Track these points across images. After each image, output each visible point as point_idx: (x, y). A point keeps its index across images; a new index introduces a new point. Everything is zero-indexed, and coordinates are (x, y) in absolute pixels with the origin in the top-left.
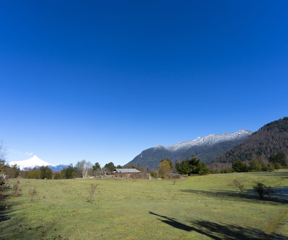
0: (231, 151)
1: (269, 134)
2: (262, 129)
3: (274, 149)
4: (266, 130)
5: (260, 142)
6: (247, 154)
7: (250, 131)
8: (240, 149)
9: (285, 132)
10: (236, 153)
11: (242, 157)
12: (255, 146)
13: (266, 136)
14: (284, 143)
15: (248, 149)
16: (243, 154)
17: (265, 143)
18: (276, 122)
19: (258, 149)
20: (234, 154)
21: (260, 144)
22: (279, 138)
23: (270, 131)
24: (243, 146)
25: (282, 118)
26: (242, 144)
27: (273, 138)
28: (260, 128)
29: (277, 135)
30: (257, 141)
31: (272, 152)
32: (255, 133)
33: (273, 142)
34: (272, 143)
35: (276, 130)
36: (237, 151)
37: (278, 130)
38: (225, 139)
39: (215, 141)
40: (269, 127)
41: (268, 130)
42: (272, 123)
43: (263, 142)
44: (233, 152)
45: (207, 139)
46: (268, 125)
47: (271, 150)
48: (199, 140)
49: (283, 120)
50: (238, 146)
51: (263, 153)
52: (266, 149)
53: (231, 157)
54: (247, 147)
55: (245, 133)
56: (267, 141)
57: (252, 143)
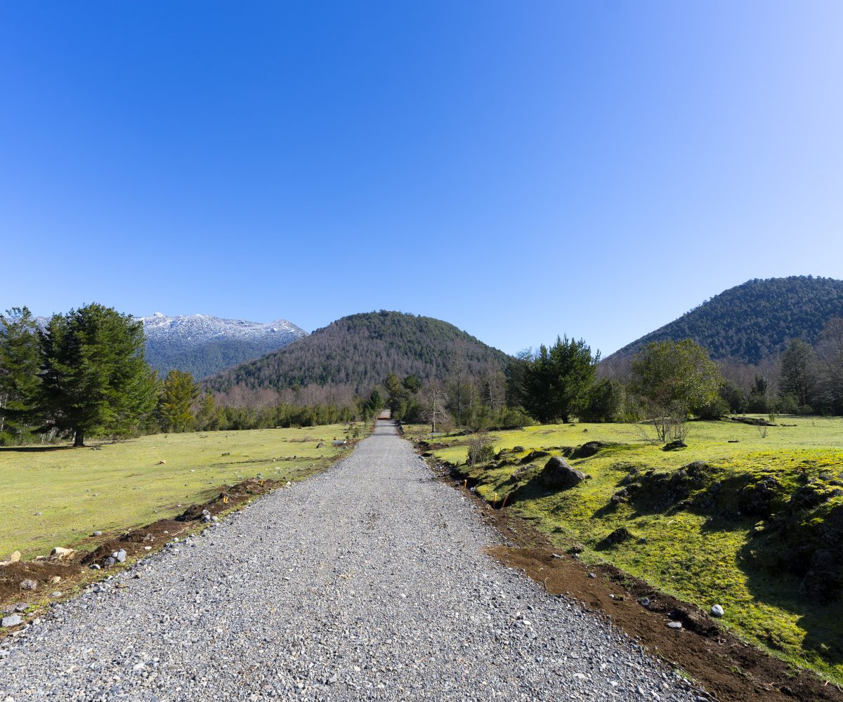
0: (254, 364)
1: (349, 338)
2: (337, 325)
3: (353, 373)
4: (346, 328)
5: (327, 352)
6: (294, 378)
7: (299, 329)
8: (280, 362)
9: (379, 341)
10: (267, 372)
11: (280, 384)
12: (316, 360)
13: (342, 342)
14: (374, 364)
15: (298, 365)
16: (285, 375)
17: (338, 357)
18: (366, 316)
19: (321, 368)
20: (262, 374)
21: (328, 358)
22: (367, 351)
23: (352, 331)
24: (287, 355)
25: (378, 311)
26: (285, 352)
27: (355, 348)
28: (333, 322)
29: (365, 343)
30: (321, 350)
31: (350, 378)
32: (321, 331)
33: (354, 357)
34: (352, 359)
35: (364, 333)
36: (271, 366)
37: (367, 334)
38: (237, 335)
39: (208, 335)
40: (351, 323)
41: (349, 328)
42: (359, 317)
43: (333, 355)
44: (259, 370)
45: (184, 324)
46: (350, 318)
47: (347, 375)
48: (157, 323)
49: (379, 314)
50: (275, 355)
51: (329, 380)
52: (339, 371)
53: (252, 380)
54: (297, 359)
55: (286, 330)
56: (342, 353)
57: (311, 351)
